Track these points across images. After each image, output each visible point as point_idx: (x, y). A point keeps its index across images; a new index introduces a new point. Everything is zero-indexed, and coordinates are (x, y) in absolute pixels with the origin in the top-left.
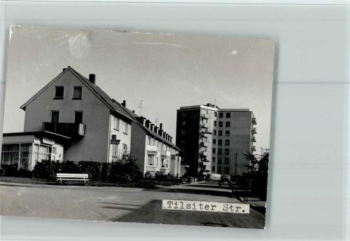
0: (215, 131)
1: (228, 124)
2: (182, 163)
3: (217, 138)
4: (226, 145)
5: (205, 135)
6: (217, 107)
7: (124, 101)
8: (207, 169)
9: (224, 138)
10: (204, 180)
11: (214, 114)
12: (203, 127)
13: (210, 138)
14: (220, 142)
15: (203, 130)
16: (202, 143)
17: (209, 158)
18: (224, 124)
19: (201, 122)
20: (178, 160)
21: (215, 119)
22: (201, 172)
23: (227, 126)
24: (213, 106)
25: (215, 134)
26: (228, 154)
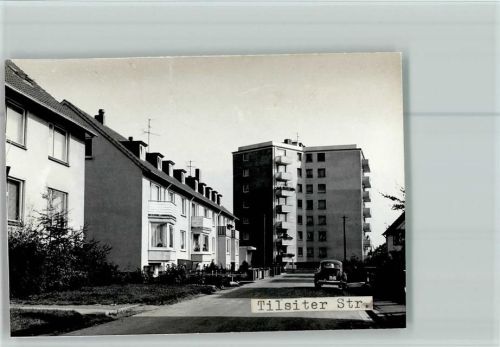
0: (300, 186)
1: (322, 173)
2: (242, 243)
3: (303, 197)
4: (320, 208)
5: (284, 193)
6: (300, 144)
7: (101, 112)
8: (289, 251)
9: (316, 197)
10: (283, 271)
11: (297, 157)
12: (279, 179)
13: (293, 197)
14: (310, 204)
15: (280, 184)
16: (279, 208)
17: (292, 232)
18: (315, 173)
19: (274, 171)
20: (233, 237)
21: (299, 165)
22: (279, 258)
23: (320, 176)
24: (295, 143)
25: (301, 190)
26: (324, 223)
